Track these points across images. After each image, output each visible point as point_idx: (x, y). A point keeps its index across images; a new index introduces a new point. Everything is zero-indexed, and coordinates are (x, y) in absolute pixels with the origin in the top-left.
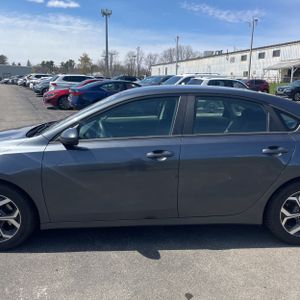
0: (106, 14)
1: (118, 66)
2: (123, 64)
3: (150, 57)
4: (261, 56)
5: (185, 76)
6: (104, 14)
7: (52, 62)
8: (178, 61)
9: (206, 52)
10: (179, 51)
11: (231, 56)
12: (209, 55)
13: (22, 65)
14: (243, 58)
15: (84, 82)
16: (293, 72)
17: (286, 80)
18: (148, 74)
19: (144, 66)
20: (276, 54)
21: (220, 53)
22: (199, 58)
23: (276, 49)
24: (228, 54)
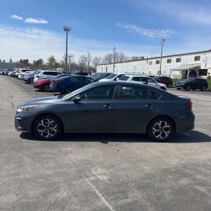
0: (66, 30)
1: (74, 64)
2: (77, 63)
3: (96, 59)
4: (169, 61)
5: (119, 74)
6: (65, 30)
7: (27, 60)
8: (115, 63)
9: (133, 58)
10: (115, 56)
11: (149, 61)
12: (135, 59)
13: (6, 62)
14: (158, 62)
15: (58, 76)
16: (189, 72)
17: (184, 77)
18: (95, 71)
19: (92, 65)
20: (178, 60)
21: (143, 59)
22: (129, 61)
23: (178, 57)
24: (147, 59)
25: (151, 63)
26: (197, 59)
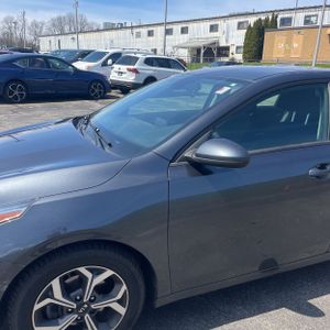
3: (35, 25)
4: (169, 32)
9: (105, 24)
12: (109, 28)
14: (150, 34)
16: (202, 51)
20: (184, 31)
21: (122, 27)
22: (98, 30)
23: (184, 25)
24: (132, 27)
25: (138, 35)
26: (213, 28)
